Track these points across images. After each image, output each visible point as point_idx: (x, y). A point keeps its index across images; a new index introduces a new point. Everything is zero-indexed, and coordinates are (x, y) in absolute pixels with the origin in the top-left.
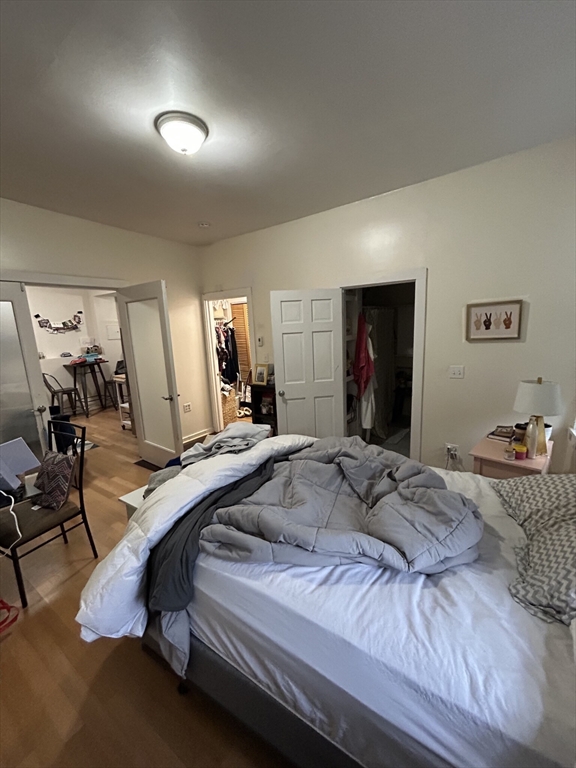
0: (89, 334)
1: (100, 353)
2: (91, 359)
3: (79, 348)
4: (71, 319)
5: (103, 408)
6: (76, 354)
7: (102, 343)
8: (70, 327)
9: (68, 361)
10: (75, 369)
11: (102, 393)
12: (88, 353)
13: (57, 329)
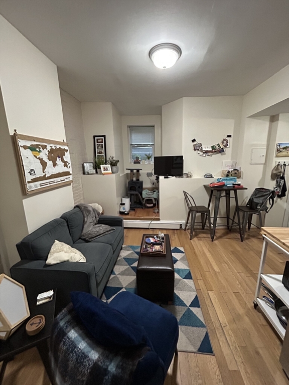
0: (232, 159)
1: (239, 177)
2: (229, 184)
3: (220, 170)
4: (220, 142)
5: (229, 230)
6: (217, 176)
7: (243, 167)
8: (218, 150)
9: (208, 182)
10: (212, 191)
11: (231, 217)
12: (227, 176)
13: (206, 152)
